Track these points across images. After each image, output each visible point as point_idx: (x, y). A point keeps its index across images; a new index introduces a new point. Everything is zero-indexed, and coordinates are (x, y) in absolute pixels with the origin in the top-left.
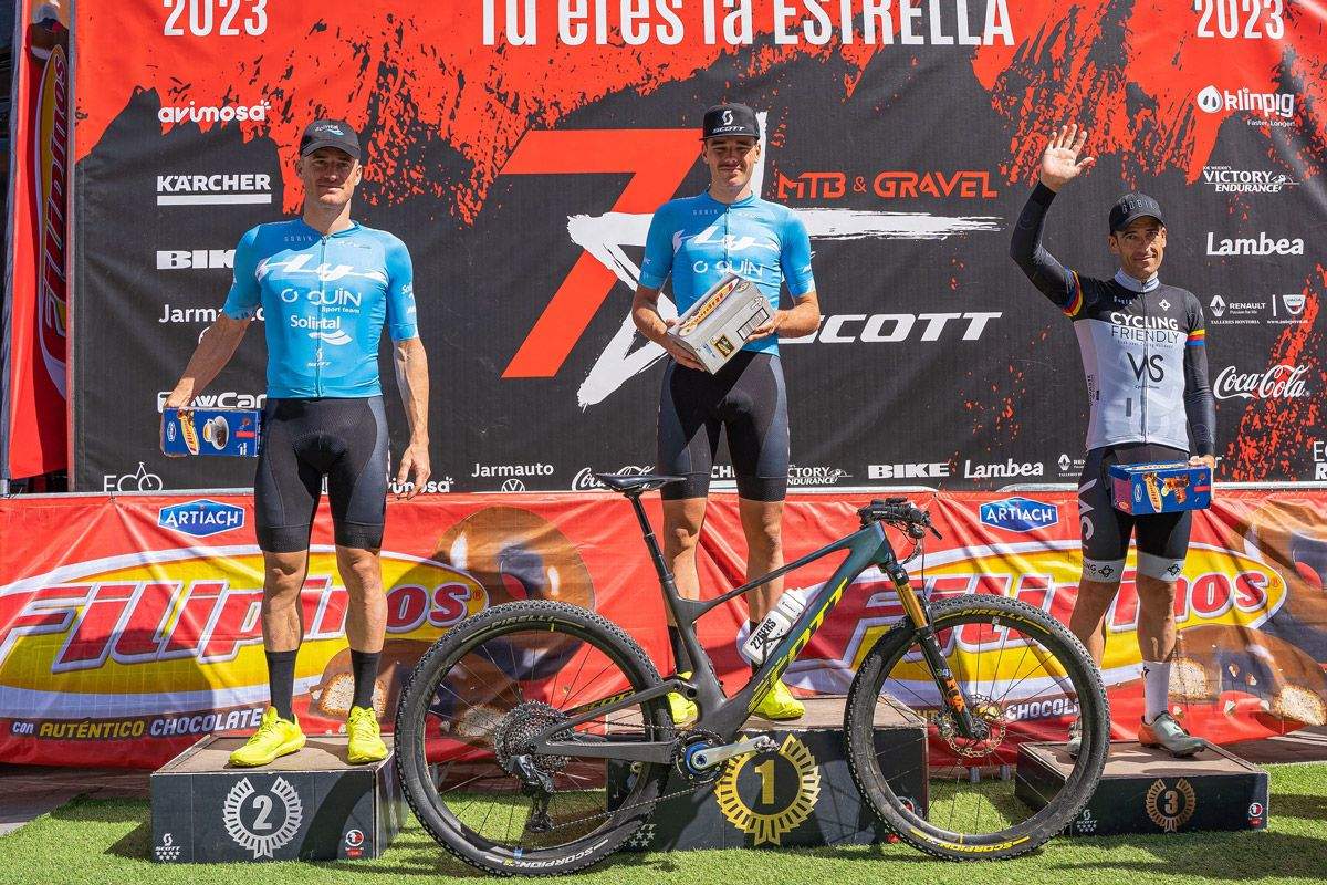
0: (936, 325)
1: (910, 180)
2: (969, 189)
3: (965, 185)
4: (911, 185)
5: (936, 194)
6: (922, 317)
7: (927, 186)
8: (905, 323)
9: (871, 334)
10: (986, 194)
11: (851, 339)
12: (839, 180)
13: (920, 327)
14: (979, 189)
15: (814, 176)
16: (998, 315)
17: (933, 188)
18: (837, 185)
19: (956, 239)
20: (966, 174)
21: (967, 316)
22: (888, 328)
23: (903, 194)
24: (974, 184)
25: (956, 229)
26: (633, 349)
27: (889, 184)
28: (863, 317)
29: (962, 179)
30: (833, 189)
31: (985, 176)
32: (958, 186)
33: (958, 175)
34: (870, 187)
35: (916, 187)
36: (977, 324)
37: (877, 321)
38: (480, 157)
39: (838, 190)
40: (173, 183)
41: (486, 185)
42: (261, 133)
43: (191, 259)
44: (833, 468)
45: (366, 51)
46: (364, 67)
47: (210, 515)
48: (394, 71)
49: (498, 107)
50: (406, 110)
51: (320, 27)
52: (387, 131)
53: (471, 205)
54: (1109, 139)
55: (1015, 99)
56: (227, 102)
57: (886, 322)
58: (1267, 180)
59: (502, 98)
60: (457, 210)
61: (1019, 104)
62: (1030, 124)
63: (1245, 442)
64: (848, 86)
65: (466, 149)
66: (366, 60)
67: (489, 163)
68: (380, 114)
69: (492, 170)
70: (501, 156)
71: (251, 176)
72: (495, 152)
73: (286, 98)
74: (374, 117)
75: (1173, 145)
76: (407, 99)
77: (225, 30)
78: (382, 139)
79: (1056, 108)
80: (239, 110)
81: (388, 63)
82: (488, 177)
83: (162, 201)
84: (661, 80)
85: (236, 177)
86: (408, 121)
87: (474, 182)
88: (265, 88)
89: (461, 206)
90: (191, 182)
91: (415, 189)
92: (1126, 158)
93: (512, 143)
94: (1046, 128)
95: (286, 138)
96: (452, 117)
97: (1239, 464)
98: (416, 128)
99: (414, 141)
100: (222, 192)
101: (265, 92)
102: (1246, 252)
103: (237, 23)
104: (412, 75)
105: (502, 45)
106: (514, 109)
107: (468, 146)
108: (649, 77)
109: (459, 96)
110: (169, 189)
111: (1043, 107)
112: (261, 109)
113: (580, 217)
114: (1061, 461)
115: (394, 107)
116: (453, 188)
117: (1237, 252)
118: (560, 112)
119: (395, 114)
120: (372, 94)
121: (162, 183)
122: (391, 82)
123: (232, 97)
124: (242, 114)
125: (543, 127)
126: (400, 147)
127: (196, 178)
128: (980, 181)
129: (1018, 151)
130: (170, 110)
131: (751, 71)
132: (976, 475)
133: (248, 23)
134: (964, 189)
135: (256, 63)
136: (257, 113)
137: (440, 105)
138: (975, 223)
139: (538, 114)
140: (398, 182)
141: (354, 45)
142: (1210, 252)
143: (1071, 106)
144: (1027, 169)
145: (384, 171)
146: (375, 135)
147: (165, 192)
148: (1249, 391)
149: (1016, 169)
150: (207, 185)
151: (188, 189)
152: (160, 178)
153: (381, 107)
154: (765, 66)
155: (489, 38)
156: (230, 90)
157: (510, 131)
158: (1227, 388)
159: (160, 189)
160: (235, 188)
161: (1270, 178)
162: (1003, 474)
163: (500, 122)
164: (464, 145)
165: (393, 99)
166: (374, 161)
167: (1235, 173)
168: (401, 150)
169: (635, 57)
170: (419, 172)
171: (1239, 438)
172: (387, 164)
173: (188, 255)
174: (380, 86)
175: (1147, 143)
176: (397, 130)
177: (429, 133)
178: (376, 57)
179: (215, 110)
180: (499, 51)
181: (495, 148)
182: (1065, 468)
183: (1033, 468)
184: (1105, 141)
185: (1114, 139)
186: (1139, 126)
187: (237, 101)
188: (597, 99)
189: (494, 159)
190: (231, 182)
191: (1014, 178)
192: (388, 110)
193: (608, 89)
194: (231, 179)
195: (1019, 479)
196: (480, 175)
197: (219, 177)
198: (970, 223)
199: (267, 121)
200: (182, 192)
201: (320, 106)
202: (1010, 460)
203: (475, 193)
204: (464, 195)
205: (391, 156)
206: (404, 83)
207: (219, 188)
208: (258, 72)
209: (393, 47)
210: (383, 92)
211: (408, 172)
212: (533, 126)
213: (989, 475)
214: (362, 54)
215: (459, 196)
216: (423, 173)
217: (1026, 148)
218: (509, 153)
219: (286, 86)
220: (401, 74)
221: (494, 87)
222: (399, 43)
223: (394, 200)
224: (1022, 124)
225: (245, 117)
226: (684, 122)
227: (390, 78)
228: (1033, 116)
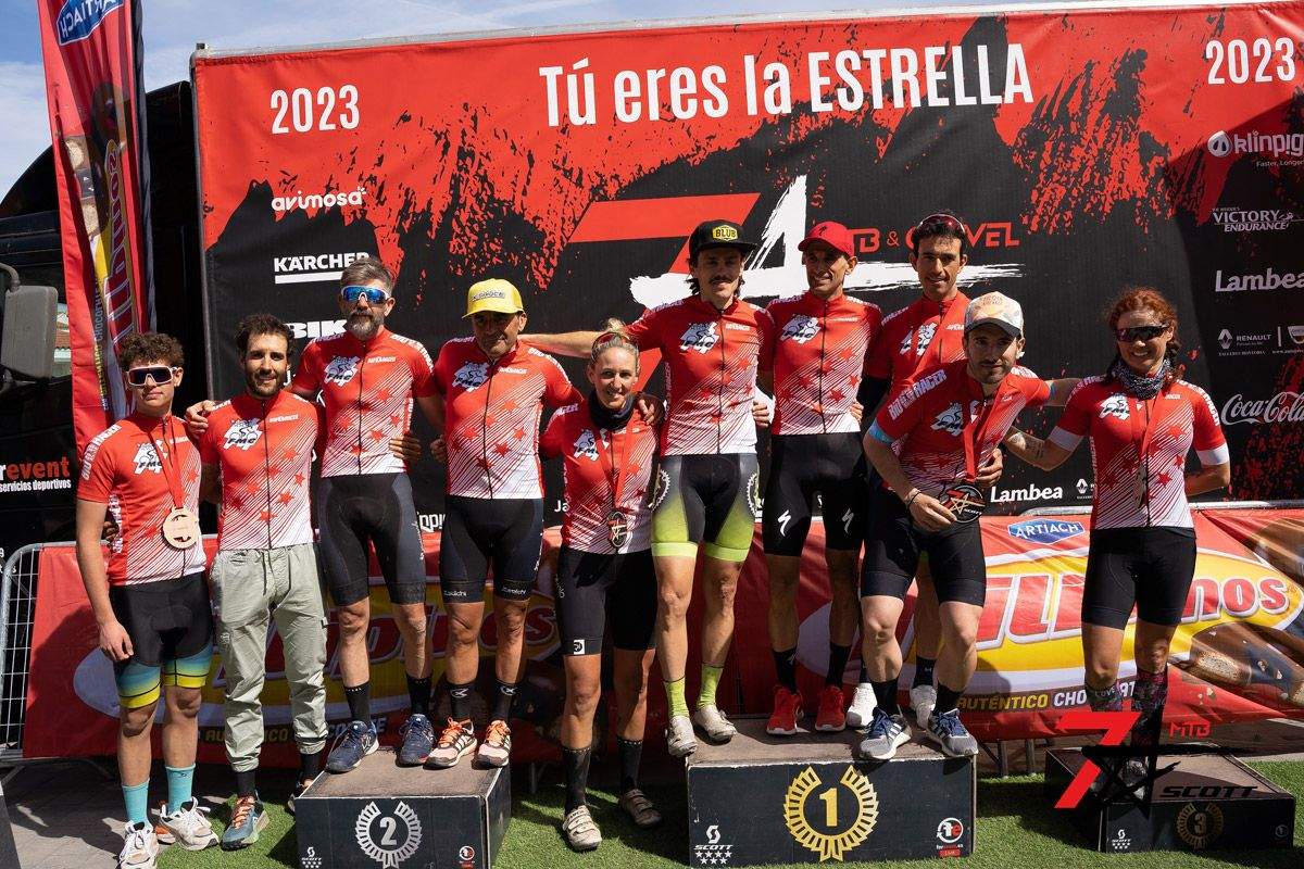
2: (993, 239)
10: (1008, 243)
12: (873, 235)
14: (1002, 239)
15: (851, 233)
18: (872, 239)
19: (981, 285)
20: (991, 226)
24: (997, 234)
25: (981, 276)
29: (987, 230)
30: (869, 244)
31: (1008, 226)
32: (983, 237)
33: (983, 225)
38: (551, 228)
39: (873, 245)
40: (288, 264)
41: (557, 253)
42: (359, 216)
43: (306, 329)
45: (446, 137)
46: (445, 152)
48: (471, 154)
49: (564, 182)
50: (483, 189)
51: (405, 118)
52: (468, 208)
53: (544, 272)
54: (1123, 186)
55: (1034, 153)
56: (329, 190)
58: (1275, 218)
59: (568, 173)
60: (532, 277)
61: (1039, 158)
62: (1049, 176)
63: (1250, 463)
64: (880, 148)
65: (537, 222)
66: (447, 145)
67: (558, 233)
68: (461, 193)
69: (561, 240)
70: (569, 226)
71: (353, 255)
72: (563, 223)
73: (379, 185)
74: (456, 196)
75: (1183, 189)
76: (484, 179)
77: (323, 126)
78: (463, 218)
79: (1073, 160)
80: (339, 196)
81: (466, 147)
82: (558, 246)
83: (279, 280)
84: (709, 150)
85: (340, 256)
86: (486, 198)
87: (547, 252)
88: (361, 175)
89: (536, 273)
90: (302, 262)
91: (495, 260)
92: (1139, 204)
93: (578, 215)
94: (1064, 178)
95: (384, 223)
96: (524, 193)
97: (1245, 483)
98: (493, 205)
99: (492, 216)
100: (329, 270)
101: (360, 179)
102: (1253, 288)
103: (334, 118)
104: (487, 157)
105: (565, 126)
106: (579, 184)
107: (539, 218)
108: (699, 148)
109: (530, 173)
110: (285, 269)
111: (1061, 160)
112: (358, 195)
113: (640, 278)
114: (1079, 485)
115: (473, 186)
116: (528, 257)
117: (1244, 288)
118: (620, 184)
119: (474, 193)
120: (453, 176)
121: (278, 264)
122: (470, 165)
123: (333, 185)
124: (341, 199)
125: (604, 198)
126: (480, 223)
127: (306, 258)
128: (1003, 231)
129: (1038, 202)
130: (281, 200)
131: (791, 138)
132: (1001, 500)
133: (343, 118)
134: (988, 239)
135: (352, 153)
136: (355, 198)
137: (513, 183)
138: (998, 270)
139: (600, 186)
140: (479, 255)
141: (436, 133)
142: (1218, 288)
143: (1087, 157)
144: (1046, 218)
145: (467, 244)
146: (457, 213)
147: (281, 273)
148: (1254, 417)
149: (1036, 219)
150: (316, 264)
151: (301, 268)
152: (276, 260)
153: (462, 186)
154: (803, 133)
155: (554, 120)
156: (331, 179)
157: (577, 203)
158: (1233, 415)
159: (277, 270)
160: (340, 266)
161: (1278, 216)
162: (1025, 498)
163: (566, 196)
164: (535, 218)
165: (471, 179)
166: (458, 236)
167: (1243, 213)
169: (684, 131)
170: (496, 244)
171: (1246, 460)
172: (469, 238)
174: (460, 169)
175: (1159, 189)
176: (476, 207)
177: (504, 208)
178: (455, 143)
179: (319, 197)
180: (563, 131)
181: (563, 219)
182: (1082, 491)
183: (1053, 492)
184: (1120, 188)
185: (1128, 187)
186: (1152, 174)
187: (337, 189)
188: (652, 171)
189: (562, 229)
190: (336, 261)
191: (1034, 227)
192: (468, 190)
193: (662, 162)
194: (336, 257)
195: (1041, 503)
196: (551, 244)
197: (325, 257)
198: (994, 270)
199: (364, 204)
200: (296, 271)
201: (408, 189)
202: (1032, 486)
203: (547, 261)
204: (538, 264)
205: (472, 231)
206: (480, 165)
207: (326, 267)
208: (354, 162)
209: (470, 132)
210: (462, 173)
211: (488, 245)
212: (597, 198)
213: (1013, 499)
214: (443, 141)
215: (534, 264)
216: (501, 245)
217: (1046, 198)
218: (576, 223)
219: (377, 172)
220: (478, 156)
221: (560, 164)
222: (475, 129)
223: (476, 270)
224: (1042, 176)
225: (345, 203)
226: (731, 188)
227: (468, 161)
228: (1052, 168)
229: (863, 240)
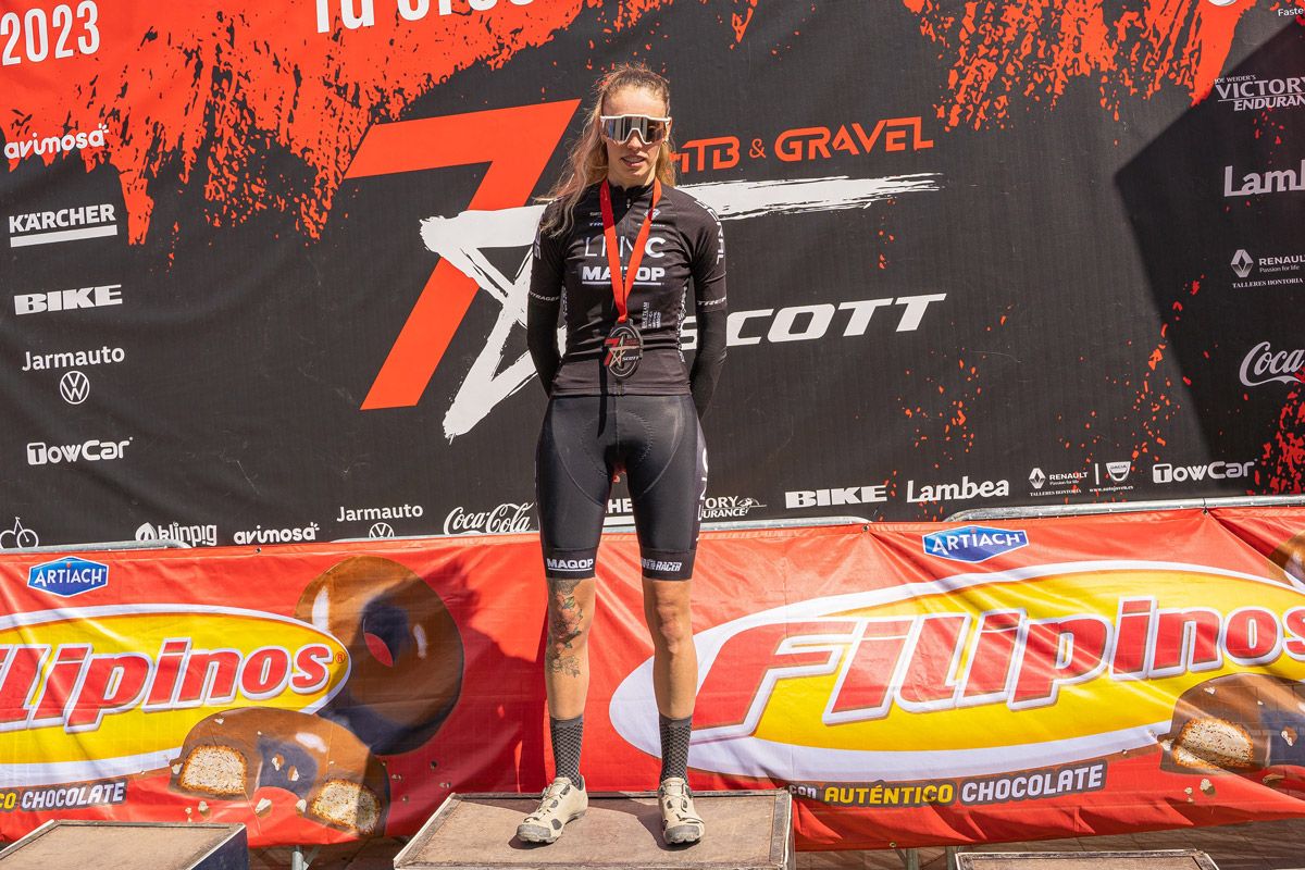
0: (862, 315)
1: (820, 136)
2: (896, 141)
3: (891, 136)
4: (821, 144)
5: (855, 151)
6: (844, 306)
7: (842, 142)
8: (822, 315)
9: (780, 332)
10: (918, 144)
11: (756, 340)
12: (731, 145)
13: (841, 319)
14: (909, 140)
15: (701, 144)
16: (941, 297)
17: (850, 145)
18: (730, 152)
19: (882, 205)
20: (892, 123)
21: (900, 301)
22: (801, 323)
23: (812, 156)
24: (902, 134)
25: (881, 192)
26: (501, 369)
27: (793, 145)
28: (768, 312)
29: (886, 129)
30: (725, 157)
31: (917, 122)
32: (882, 137)
33: (881, 124)
34: (770, 151)
35: (829, 145)
36: (915, 311)
37: (787, 316)
38: (323, 162)
39: (730, 158)
40: (24, 223)
41: (330, 193)
42: (102, 160)
43: (46, 301)
44: (742, 497)
45: (198, 57)
46: (197, 75)
47: (76, 573)
48: (228, 75)
49: (338, 102)
50: (243, 117)
51: (151, 36)
52: (225, 143)
53: (316, 217)
54: (1081, 56)
55: (951, 19)
56: (67, 129)
57: (799, 316)
59: (341, 91)
60: (302, 224)
61: (958, 25)
62: (972, 51)
63: (1286, 440)
64: (736, 29)
65: (308, 154)
66: (199, 66)
67: (332, 168)
68: (217, 125)
69: (336, 173)
70: (344, 158)
71: (96, 208)
72: (338, 154)
73: (122, 119)
74: (211, 129)
75: (1170, 55)
76: (242, 105)
77: (60, 53)
78: (221, 153)
79: (1006, 25)
80: (79, 137)
81: (222, 67)
82: (332, 184)
83: (16, 242)
84: (516, 47)
85: (81, 210)
86: (246, 129)
87: (317, 191)
88: (103, 109)
89: (306, 219)
90: (40, 219)
91: (258, 205)
92: (1105, 79)
93: (355, 143)
94: (995, 52)
95: (131, 165)
96: (291, 120)
97: (1279, 469)
98: (255, 136)
99: (253, 151)
100: (70, 228)
101: (102, 115)
102: (1281, 188)
103: (71, 43)
104: (246, 77)
105: (338, 32)
106: (355, 103)
107: (309, 150)
108: (501, 47)
109: (297, 94)
110: (21, 229)
111: (989, 26)
112: (99, 134)
113: (433, 219)
114: (1032, 476)
115: (230, 115)
116: (296, 200)
117: (1268, 189)
118: (405, 100)
119: (232, 123)
120: (208, 104)
121: (14, 224)
122: (226, 90)
123: (72, 123)
124: (81, 141)
125: (387, 120)
126: (239, 160)
127: (45, 215)
128: (910, 129)
129: (958, 85)
130: (14, 145)
131: (618, 24)
132: (922, 499)
133: (82, 40)
134: (889, 141)
135: (92, 84)
136: (96, 138)
137: (277, 108)
138: (906, 183)
139: (381, 105)
140: (239, 199)
141: (186, 52)
142: (1228, 192)
143: (1026, 19)
144: (970, 108)
145: (225, 188)
146: (213, 149)
147: (17, 234)
148: (1290, 373)
149: (956, 110)
150: (55, 221)
151: (38, 228)
152: (12, 218)
153: (218, 116)
154: (635, 15)
155: (323, 26)
156: (70, 116)
157: (353, 128)
158: (1258, 371)
159: (12, 230)
160: (82, 222)
162: (956, 496)
163: (341, 120)
164: (305, 150)
165: (228, 106)
166: (215, 178)
167: (1261, 83)
168: (240, 163)
169: (483, 24)
170: (260, 186)
171: (1279, 436)
172: (227, 180)
173: (43, 297)
174: (215, 94)
175: (1133, 57)
176: (235, 141)
177: (268, 140)
178: (209, 60)
179: (56, 139)
180: (335, 38)
181: (337, 149)
182: (1038, 486)
183: (996, 487)
184: (1075, 60)
185: (1087, 56)
186: (1122, 36)
187: (77, 128)
188: (444, 80)
189: (337, 162)
190: (77, 216)
191: (954, 121)
192: (224, 120)
193: (456, 67)
194: (77, 212)
195: (978, 502)
196: (324, 182)
197: (65, 211)
198: (899, 184)
199: (107, 145)
200: (33, 231)
201: (157, 123)
202: (965, 479)
203: (319, 203)
204: (308, 207)
205: (231, 170)
206: (238, 87)
207: (66, 224)
208: (94, 94)
209: (226, 48)
210: (218, 100)
211: (249, 187)
212: (377, 120)
213: (938, 498)
214: (194, 61)
215: (303, 208)
216: (265, 187)
217: (969, 80)
218: (353, 153)
219: (122, 105)
220: (235, 77)
221: (332, 80)
222: (231, 43)
223: (237, 219)
224: (963, 51)
225: (85, 145)
226: (543, 95)
227: (225, 83)
228: (976, 39)
229: (717, 153)
